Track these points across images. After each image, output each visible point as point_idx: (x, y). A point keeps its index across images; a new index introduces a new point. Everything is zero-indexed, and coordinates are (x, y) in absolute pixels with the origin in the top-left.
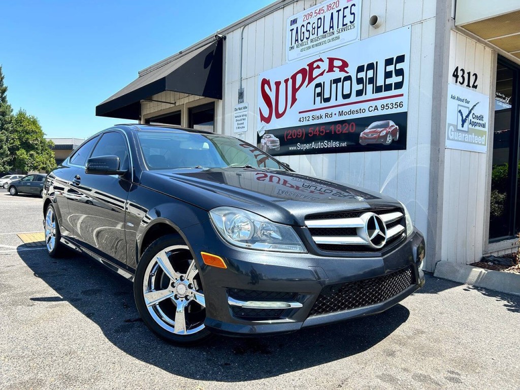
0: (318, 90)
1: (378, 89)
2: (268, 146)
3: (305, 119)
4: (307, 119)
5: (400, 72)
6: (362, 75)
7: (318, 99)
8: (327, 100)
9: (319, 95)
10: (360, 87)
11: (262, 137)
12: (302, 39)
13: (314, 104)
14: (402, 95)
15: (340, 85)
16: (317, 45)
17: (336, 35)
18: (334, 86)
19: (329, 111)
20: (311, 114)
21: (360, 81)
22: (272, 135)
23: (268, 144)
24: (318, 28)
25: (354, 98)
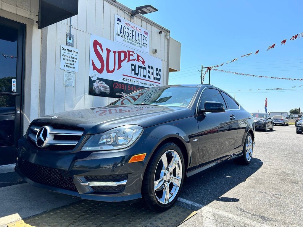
0: (133, 67)
1: (154, 78)
2: (100, 89)
3: (126, 80)
4: (127, 80)
5: (160, 75)
6: (150, 70)
7: (133, 72)
8: (137, 74)
9: (133, 70)
10: (149, 74)
11: (94, 81)
12: (125, 34)
13: (131, 74)
14: (160, 83)
15: (142, 69)
16: (132, 43)
17: (140, 45)
18: (140, 69)
19: (138, 80)
20: (129, 78)
21: (149, 72)
22: (104, 83)
23: (100, 88)
24: (133, 35)
25: (147, 78)
